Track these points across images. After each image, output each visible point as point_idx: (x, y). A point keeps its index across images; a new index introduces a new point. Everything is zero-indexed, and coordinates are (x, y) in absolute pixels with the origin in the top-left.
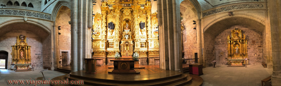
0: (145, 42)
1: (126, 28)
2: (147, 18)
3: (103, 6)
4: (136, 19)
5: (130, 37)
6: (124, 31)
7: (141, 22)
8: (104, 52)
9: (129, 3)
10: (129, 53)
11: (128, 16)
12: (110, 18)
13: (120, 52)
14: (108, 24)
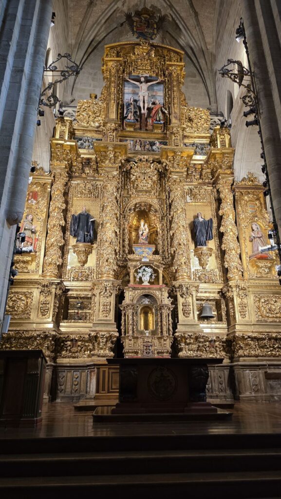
0: (217, 296)
1: (141, 240)
2: (219, 201)
3: (57, 136)
4: (178, 204)
5: (157, 278)
6: (131, 252)
7: (196, 217)
8: (46, 337)
9: (151, 137)
10: (156, 341)
11: (146, 191)
12: (82, 193)
13: (119, 339)
14: (69, 220)
